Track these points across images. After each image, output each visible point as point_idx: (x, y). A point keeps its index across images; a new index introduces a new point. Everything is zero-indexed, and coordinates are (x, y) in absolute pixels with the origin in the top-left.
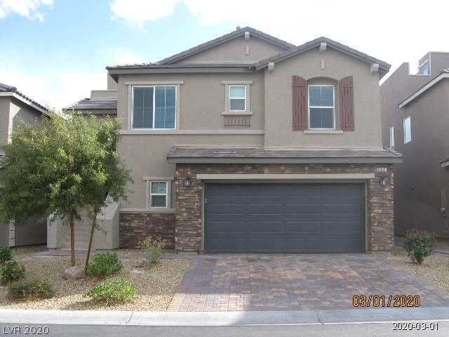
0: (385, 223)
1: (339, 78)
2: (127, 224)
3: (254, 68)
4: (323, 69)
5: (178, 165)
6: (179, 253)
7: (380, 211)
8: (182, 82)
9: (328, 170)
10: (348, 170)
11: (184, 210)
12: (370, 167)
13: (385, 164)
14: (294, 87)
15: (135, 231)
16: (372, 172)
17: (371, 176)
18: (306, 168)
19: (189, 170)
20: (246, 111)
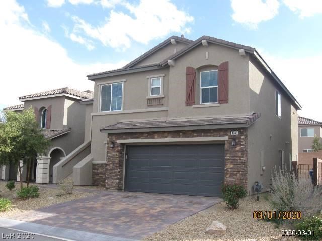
0: (236, 175)
1: (218, 65)
2: (96, 171)
3: (160, 65)
4: (207, 59)
5: (109, 134)
6: (109, 190)
7: (232, 166)
8: (125, 80)
9: (195, 134)
10: (209, 134)
11: (111, 162)
12: (225, 131)
13: (237, 128)
14: (187, 75)
15: (100, 175)
16: (226, 135)
17: (226, 138)
18: (181, 134)
19: (114, 137)
20: (161, 95)
